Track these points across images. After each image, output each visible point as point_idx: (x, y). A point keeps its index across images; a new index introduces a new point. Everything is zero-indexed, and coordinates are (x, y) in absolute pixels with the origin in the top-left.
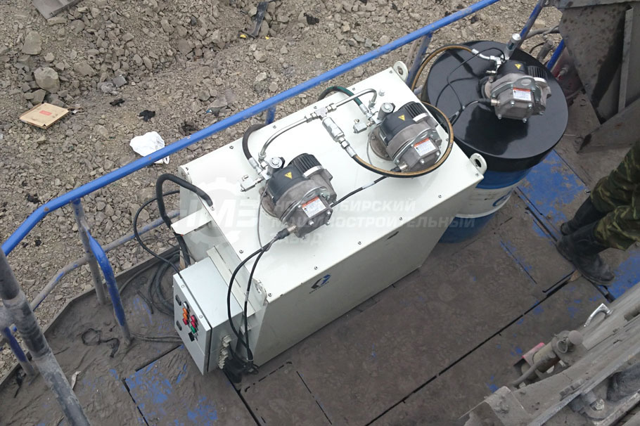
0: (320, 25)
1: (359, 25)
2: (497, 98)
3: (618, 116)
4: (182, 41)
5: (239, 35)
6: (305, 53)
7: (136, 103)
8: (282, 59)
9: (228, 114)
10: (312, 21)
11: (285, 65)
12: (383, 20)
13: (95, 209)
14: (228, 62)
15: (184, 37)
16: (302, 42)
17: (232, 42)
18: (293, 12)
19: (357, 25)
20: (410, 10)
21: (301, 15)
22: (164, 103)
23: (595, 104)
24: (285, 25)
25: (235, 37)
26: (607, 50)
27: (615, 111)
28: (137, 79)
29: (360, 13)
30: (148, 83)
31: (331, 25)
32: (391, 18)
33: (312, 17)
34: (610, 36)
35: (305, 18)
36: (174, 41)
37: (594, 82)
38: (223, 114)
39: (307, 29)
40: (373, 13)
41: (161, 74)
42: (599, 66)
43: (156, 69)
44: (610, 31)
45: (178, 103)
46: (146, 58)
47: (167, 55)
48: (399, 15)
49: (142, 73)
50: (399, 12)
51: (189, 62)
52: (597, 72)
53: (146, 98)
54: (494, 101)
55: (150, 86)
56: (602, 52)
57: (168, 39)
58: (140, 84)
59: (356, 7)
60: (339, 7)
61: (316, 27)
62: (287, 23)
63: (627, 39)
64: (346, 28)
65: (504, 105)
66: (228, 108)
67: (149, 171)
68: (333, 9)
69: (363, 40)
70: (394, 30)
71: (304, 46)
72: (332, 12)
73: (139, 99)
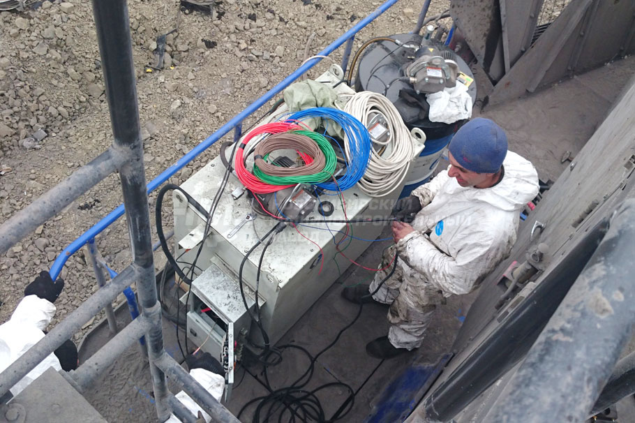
0: (218, 46)
1: (253, 41)
2: (414, 76)
3: (506, 76)
4: (93, 85)
5: (145, 70)
6: (211, 75)
7: (61, 152)
8: (191, 85)
9: (153, 144)
10: (210, 45)
11: (196, 90)
12: (274, 32)
13: (46, 260)
14: (141, 97)
15: (93, 81)
16: (206, 65)
17: (139, 78)
18: (191, 40)
20: (296, 19)
21: (199, 42)
22: (89, 147)
23: (487, 70)
24: (186, 53)
25: (142, 73)
26: (489, 25)
27: (503, 73)
28: (56, 130)
29: (252, 30)
30: (68, 132)
31: (229, 45)
32: (280, 29)
33: (209, 42)
34: (489, 12)
35: (204, 43)
36: (84, 87)
37: (483, 52)
38: (148, 146)
39: (207, 53)
40: (264, 28)
41: (78, 120)
42: (485, 38)
43: (73, 117)
44: (489, 8)
45: (103, 144)
46: (61, 108)
47: (81, 102)
48: (288, 26)
49: (60, 123)
50: (286, 23)
51: (102, 104)
52: (484, 44)
53: (70, 145)
54: (412, 79)
55: (71, 134)
56: (486, 27)
57: (78, 86)
58: (61, 134)
59: (247, 26)
60: (232, 28)
61: (215, 50)
62: (187, 51)
63: (503, 12)
64: (243, 45)
65: (420, 81)
66: (152, 138)
67: (91, 212)
68: (227, 31)
69: (261, 54)
70: (286, 40)
71: (209, 69)
72: (227, 34)
73: (63, 148)
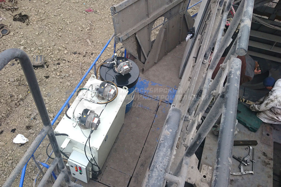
0: (50, 77)
1: (61, 71)
2: (120, 71)
3: (147, 60)
4: (11, 103)
5: (27, 92)
6: (50, 87)
7: (7, 129)
8: (45, 93)
9: (38, 116)
11: (47, 94)
12: (67, 67)
13: (14, 167)
14: (29, 102)
16: (48, 85)
17: (26, 96)
18: (40, 78)
19: (61, 72)
20: (73, 60)
21: (43, 77)
22: (17, 124)
23: (140, 60)
25: (27, 94)
26: (136, 46)
27: (146, 60)
28: (3, 122)
29: (60, 68)
30: (7, 121)
31: (53, 76)
32: (69, 65)
33: (47, 76)
34: (135, 43)
35: (45, 77)
36: (8, 105)
37: (137, 55)
38: (37, 118)
39: (47, 80)
40: (64, 66)
41: (10, 117)
42: (136, 51)
43: (7, 116)
44: (135, 42)
45: (21, 122)
46: (2, 114)
47: (9, 110)
48: (71, 63)
49: (4, 119)
51: (16, 108)
52: (137, 53)
53: (10, 126)
54: (120, 72)
55: (9, 122)
57: (6, 105)
58: (5, 123)
59: (58, 67)
60: (53, 69)
61: (49, 78)
62: (40, 82)
63: (139, 41)
64: (58, 74)
65: (123, 72)
67: (24, 146)
68: (51, 71)
69: (65, 75)
70: (72, 68)
72: (52, 72)
73: (8, 127)
